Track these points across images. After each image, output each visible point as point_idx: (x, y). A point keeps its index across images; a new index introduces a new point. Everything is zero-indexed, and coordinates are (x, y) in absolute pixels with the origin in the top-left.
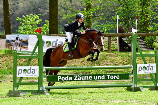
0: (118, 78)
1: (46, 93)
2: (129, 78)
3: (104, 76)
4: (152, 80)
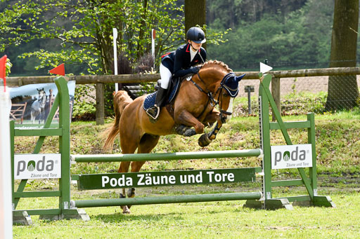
0: (231, 179)
1: (82, 216)
2: (254, 179)
3: (201, 175)
4: (304, 183)
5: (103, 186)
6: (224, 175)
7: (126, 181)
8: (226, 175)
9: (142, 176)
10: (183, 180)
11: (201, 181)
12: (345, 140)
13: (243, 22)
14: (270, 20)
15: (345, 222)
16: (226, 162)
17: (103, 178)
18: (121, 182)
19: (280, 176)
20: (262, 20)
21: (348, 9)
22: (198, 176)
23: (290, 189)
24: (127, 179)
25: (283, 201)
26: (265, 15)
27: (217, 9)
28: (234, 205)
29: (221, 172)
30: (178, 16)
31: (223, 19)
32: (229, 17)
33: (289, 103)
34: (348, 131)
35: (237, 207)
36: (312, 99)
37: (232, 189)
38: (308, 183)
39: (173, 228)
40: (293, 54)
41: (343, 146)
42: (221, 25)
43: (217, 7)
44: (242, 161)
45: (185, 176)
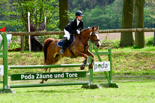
0: (76, 76)
1: (13, 92)
2: (86, 76)
3: (63, 74)
5: (22, 79)
8: (74, 74)
12: (126, 60)
13: (87, 9)
14: (98, 8)
15: (123, 94)
16: (75, 69)
17: (22, 75)
18: (29, 78)
19: (98, 75)
20: (95, 8)
21: (129, 4)
23: (102, 80)
24: (32, 76)
25: (98, 85)
26: (96, 6)
29: (72, 73)
30: (56, 7)
31: (79, 8)
32: (81, 7)
33: (104, 44)
34: (127, 56)
35: (78, 88)
36: (114, 42)
37: (78, 80)
38: (108, 78)
39: (51, 97)
40: (108, 23)
43: (76, 3)
45: (57, 75)
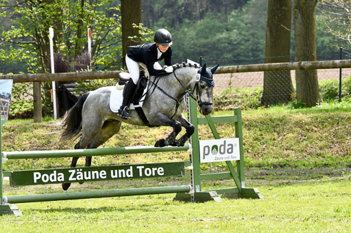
0: (161, 173)
1: (15, 212)
2: (184, 173)
3: (131, 170)
4: (232, 175)
5: (35, 181)
6: (154, 169)
7: (57, 176)
8: (156, 169)
9: (74, 172)
10: (114, 175)
11: (132, 175)
12: (276, 134)
13: (187, 21)
14: (213, 18)
15: (271, 212)
16: (161, 157)
17: (35, 174)
18: (53, 178)
19: (213, 169)
20: (205, 18)
21: (281, 6)
22: (128, 171)
23: (222, 182)
24: (59, 174)
25: (212, 194)
26: (208, 13)
27: (161, 9)
28: (165, 198)
29: (151, 166)
30: (114, 15)
31: (168, 18)
32: (174, 16)
33: (226, 98)
34: (278, 125)
35: (167, 200)
36: (248, 94)
37: (166, 183)
38: (236, 176)
39: (102, 222)
40: (236, 52)
41: (274, 139)
42: (165, 24)
43: (161, 6)
44: (176, 155)
45: (116, 171)
